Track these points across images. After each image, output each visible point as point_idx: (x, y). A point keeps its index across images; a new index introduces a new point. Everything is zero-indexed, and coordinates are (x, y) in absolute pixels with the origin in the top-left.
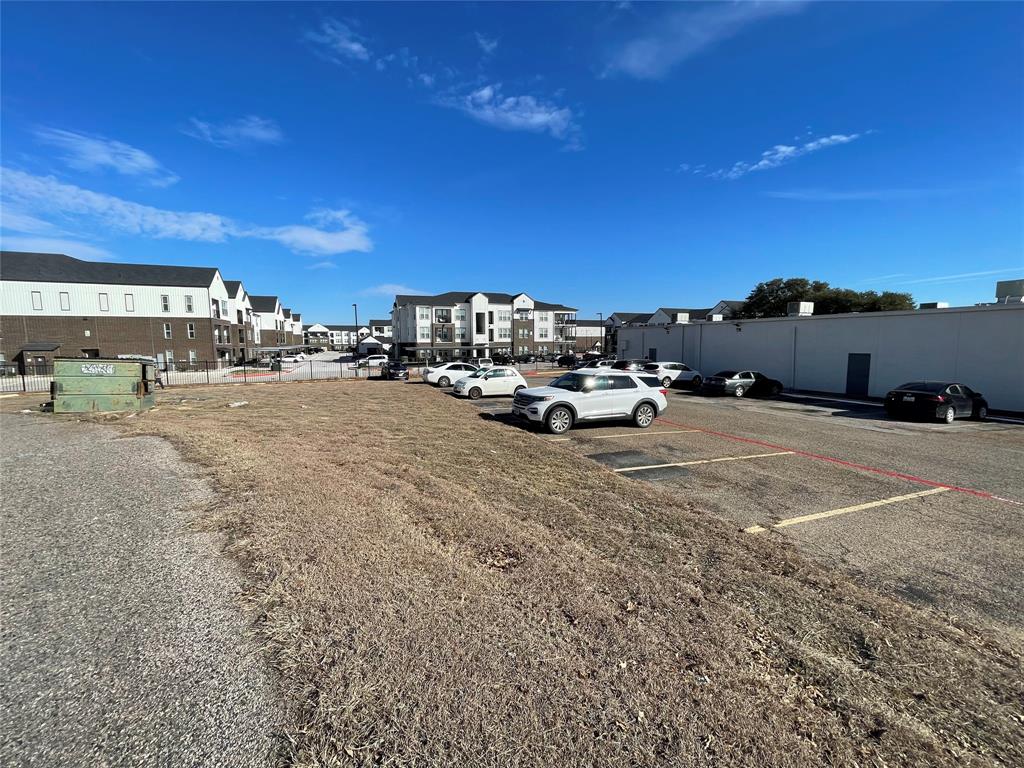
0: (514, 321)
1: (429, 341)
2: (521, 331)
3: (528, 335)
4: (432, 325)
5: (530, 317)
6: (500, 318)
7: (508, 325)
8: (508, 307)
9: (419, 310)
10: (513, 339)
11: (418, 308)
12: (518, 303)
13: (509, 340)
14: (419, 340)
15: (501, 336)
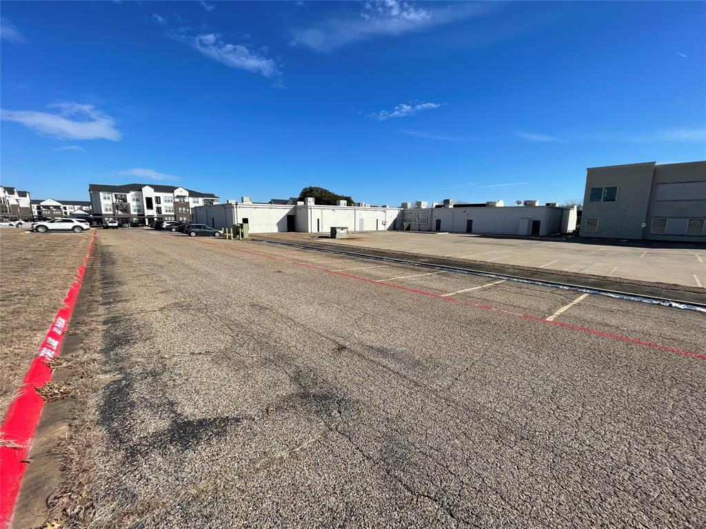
0: (175, 203)
1: (112, 213)
2: (180, 209)
3: (186, 211)
4: (113, 203)
5: (186, 200)
6: (166, 201)
7: (171, 205)
8: (171, 195)
9: (102, 195)
10: (175, 212)
11: (101, 194)
12: (177, 192)
13: (173, 214)
14: (104, 212)
15: (167, 211)
